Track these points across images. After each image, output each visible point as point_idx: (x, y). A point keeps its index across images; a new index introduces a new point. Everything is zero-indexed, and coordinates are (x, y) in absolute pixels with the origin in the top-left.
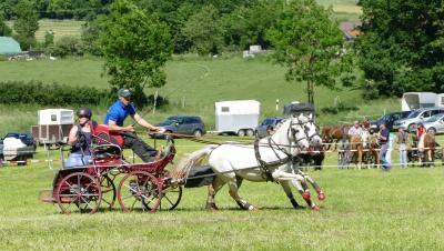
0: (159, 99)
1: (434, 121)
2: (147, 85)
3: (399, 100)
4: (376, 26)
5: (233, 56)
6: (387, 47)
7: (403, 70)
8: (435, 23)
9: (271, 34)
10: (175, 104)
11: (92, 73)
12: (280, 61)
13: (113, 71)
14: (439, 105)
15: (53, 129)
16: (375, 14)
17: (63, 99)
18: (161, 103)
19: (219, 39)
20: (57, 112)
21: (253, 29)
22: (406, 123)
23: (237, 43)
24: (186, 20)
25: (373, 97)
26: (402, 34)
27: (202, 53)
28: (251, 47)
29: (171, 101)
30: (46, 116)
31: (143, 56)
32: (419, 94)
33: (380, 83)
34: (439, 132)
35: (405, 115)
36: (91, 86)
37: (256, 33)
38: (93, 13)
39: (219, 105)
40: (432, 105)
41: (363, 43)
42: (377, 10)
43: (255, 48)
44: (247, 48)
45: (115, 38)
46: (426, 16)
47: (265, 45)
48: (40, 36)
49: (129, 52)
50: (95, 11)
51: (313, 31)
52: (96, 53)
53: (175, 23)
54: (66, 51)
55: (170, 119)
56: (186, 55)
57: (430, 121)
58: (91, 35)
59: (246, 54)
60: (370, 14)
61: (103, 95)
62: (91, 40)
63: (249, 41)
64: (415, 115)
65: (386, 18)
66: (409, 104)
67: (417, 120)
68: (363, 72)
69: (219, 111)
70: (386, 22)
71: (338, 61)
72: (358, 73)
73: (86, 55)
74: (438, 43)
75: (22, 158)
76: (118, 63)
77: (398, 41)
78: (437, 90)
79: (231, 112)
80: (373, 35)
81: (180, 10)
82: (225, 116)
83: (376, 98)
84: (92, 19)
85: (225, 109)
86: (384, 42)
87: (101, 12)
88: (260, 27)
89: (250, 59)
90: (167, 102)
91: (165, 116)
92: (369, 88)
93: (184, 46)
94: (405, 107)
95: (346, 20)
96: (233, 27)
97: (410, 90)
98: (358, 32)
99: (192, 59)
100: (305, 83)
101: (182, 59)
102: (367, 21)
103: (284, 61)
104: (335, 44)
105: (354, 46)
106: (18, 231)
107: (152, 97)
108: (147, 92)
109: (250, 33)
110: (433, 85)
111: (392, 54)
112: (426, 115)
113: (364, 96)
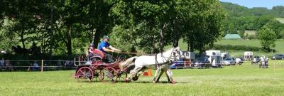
11: (257, 43)
15: (248, 56)
17: (251, 49)
18: (274, 51)
20: (249, 52)
30: (246, 53)
31: (270, 39)
48: (245, 34)
49: (266, 39)
52: (258, 39)
54: (251, 38)
75: (240, 63)
76: (264, 41)
91: (275, 54)
93: (280, 37)
106: (239, 81)
108: (271, 48)
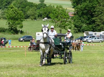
0: (21, 31)
1: (92, 39)
2: (18, 27)
3: (83, 33)
4: (78, 14)
5: (40, 20)
6: (81, 19)
7: (84, 25)
8: (93, 13)
9: (51, 15)
10: (25, 32)
12: (53, 22)
13: (9, 23)
14: (94, 35)
16: (78, 11)
19: (37, 16)
21: (45, 13)
22: (85, 39)
23: (41, 17)
24: (28, 10)
25: (76, 32)
26: (84, 16)
27: (32, 19)
28: (45, 18)
29: (24, 32)
32: (89, 32)
33: (78, 29)
34: (94, 42)
35: (85, 37)
36: (3, 27)
37: (46, 14)
38: (3, 8)
39: (37, 33)
40: (92, 35)
41: (74, 18)
42: (78, 10)
43: (46, 18)
44: (44, 18)
45: (10, 15)
46: (91, 12)
47: (49, 18)
50: (4, 7)
51: (62, 15)
53: (25, 11)
55: (24, 36)
56: (27, 20)
57: (91, 39)
58: (3, 14)
59: (43, 20)
60: (76, 11)
61: (6, 30)
62: (3, 15)
63: (44, 16)
64: (88, 37)
65: (81, 12)
66: (86, 34)
67: (88, 38)
68: (74, 26)
69: (37, 35)
70: (80, 13)
71: (68, 23)
72: (73, 26)
73: (1, 19)
74: (94, 19)
77: (83, 18)
78: (93, 31)
79: (40, 35)
80: (77, 16)
81: (26, 8)
82: (38, 36)
83: (77, 33)
84: (3, 9)
85: (38, 34)
86: (80, 18)
87: (5, 7)
88: (47, 13)
89: (44, 21)
90: (23, 32)
92: (75, 30)
94: (85, 35)
95: (69, 12)
96: (40, 13)
97: (86, 31)
98: (73, 15)
99: (29, 21)
100: (59, 28)
101: (27, 21)
102: (75, 12)
103: (54, 22)
104: (67, 18)
105: (72, 19)
107: (19, 30)
109: (45, 14)
110: (92, 29)
111: (82, 21)
112: (90, 37)
113: (74, 32)
